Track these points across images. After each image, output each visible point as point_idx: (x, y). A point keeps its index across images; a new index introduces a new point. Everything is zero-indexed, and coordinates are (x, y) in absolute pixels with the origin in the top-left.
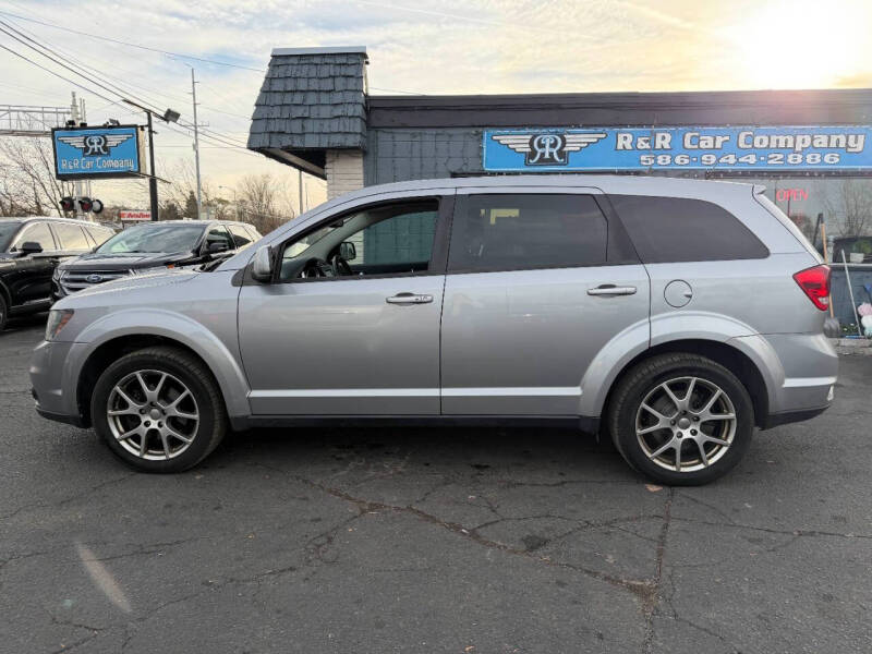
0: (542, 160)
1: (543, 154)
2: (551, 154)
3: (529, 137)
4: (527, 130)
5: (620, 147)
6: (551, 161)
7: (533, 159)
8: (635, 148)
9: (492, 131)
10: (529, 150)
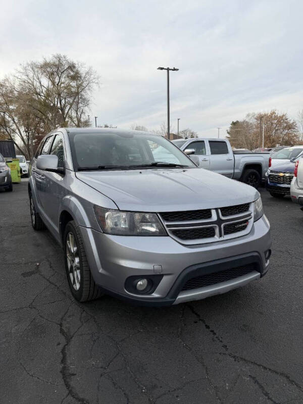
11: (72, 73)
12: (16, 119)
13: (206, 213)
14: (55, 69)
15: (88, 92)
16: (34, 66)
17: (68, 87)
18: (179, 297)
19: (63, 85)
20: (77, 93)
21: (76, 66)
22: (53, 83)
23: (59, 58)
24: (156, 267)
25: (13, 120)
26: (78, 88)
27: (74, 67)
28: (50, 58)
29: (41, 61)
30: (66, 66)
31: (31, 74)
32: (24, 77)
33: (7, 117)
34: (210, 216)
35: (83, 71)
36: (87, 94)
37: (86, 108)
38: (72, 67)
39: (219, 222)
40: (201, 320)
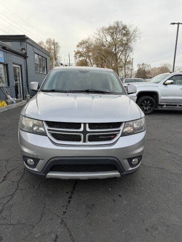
11: (124, 32)
12: (92, 60)
13: (78, 125)
14: (115, 30)
15: (133, 43)
16: (104, 30)
17: (121, 40)
18: (48, 174)
19: (118, 40)
20: (126, 44)
21: (128, 27)
22: (113, 38)
23: (117, 23)
24: (34, 154)
25: (91, 61)
26: (127, 41)
27: (126, 28)
28: (112, 24)
29: (107, 26)
30: (121, 28)
31: (102, 34)
32: (98, 37)
33: (88, 60)
34: (79, 127)
35: (131, 30)
36: (132, 44)
37: (131, 53)
38: (125, 28)
39: (85, 132)
40: (72, 192)
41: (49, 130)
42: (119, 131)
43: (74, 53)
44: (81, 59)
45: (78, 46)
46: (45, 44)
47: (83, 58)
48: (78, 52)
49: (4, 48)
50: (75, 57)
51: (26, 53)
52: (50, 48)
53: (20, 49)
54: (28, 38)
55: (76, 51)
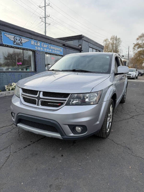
0: (17, 44)
1: (17, 42)
2: (19, 42)
3: (14, 36)
4: (13, 35)
5: (32, 44)
6: (19, 44)
7: (15, 43)
8: (34, 45)
9: (4, 32)
10: (14, 40)
18: (18, 124)
34: (37, 94)
40: (34, 142)
41: (22, 94)
42: (65, 100)
43: (134, 45)
44: (139, 50)
45: (138, 39)
46: (109, 40)
47: (142, 49)
48: (137, 44)
49: (64, 45)
50: (134, 48)
51: (81, 48)
52: (113, 43)
53: (78, 45)
54: (83, 37)
55: (135, 43)
